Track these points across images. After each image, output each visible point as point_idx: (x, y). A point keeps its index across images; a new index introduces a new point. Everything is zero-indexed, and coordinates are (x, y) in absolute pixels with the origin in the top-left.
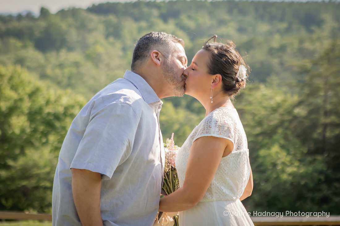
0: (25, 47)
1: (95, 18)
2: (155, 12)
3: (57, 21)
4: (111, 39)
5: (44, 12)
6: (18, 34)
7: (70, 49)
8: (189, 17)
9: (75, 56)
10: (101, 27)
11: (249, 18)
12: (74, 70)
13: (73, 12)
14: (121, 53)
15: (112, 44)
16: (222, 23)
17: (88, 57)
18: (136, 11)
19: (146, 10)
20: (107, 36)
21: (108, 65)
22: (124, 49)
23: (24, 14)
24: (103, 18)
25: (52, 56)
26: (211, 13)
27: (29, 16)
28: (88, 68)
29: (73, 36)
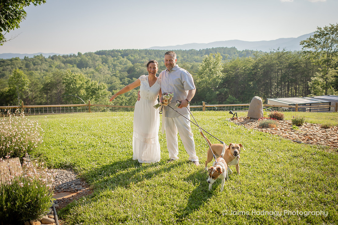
0: (73, 67)
1: (98, 56)
2: (120, 54)
3: (84, 57)
4: (104, 64)
5: (79, 54)
6: (71, 62)
7: (90, 68)
8: (132, 56)
9: (92, 70)
10: (100, 59)
11: (152, 56)
12: (92, 75)
13: (90, 54)
14: (108, 68)
15: (104, 65)
16: (143, 58)
17: (97, 70)
18: (113, 53)
19: (116, 53)
20: (102, 63)
21: (104, 72)
22: (108, 67)
23: (72, 55)
24: (101, 56)
25: (84, 69)
26: (139, 54)
27: (74, 56)
28: (96, 73)
29: (90, 62)
